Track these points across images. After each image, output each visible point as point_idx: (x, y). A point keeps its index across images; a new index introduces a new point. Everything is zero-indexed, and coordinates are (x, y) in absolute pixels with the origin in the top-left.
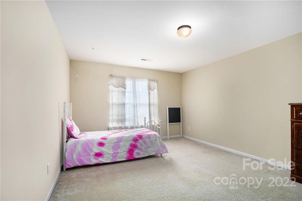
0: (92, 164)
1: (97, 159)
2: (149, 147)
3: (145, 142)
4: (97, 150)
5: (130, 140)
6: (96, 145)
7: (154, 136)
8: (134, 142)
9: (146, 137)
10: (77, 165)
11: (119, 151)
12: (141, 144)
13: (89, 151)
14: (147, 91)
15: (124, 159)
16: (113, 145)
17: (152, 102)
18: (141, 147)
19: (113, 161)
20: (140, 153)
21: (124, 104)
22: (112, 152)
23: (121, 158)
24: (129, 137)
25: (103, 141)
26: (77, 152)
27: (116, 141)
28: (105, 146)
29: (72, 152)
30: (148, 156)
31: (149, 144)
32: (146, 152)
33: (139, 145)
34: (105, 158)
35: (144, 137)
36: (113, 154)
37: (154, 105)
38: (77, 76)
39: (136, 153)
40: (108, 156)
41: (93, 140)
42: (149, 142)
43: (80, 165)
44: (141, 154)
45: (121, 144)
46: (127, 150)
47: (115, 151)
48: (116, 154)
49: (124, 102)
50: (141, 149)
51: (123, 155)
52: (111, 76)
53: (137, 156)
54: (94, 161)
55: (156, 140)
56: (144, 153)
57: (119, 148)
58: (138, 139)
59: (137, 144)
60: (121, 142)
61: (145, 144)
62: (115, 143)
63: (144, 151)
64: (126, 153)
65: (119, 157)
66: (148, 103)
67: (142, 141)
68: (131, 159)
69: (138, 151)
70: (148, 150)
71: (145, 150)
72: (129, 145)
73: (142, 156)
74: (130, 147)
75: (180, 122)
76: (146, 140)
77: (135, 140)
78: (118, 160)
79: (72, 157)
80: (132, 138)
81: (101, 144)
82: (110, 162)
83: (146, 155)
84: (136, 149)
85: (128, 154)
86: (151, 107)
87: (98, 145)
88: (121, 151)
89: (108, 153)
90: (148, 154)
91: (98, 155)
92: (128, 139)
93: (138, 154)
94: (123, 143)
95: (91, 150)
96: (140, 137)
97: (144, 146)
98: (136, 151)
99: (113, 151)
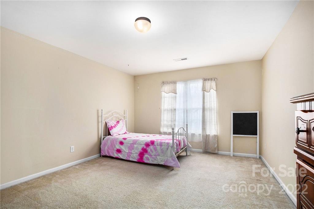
0: (114, 157)
1: (117, 154)
2: (159, 155)
3: (155, 149)
4: (118, 147)
5: (142, 144)
6: (118, 143)
7: (166, 145)
8: (146, 146)
9: (158, 144)
10: (106, 154)
11: (133, 152)
12: (151, 150)
13: (113, 147)
14: (201, 93)
15: (136, 160)
16: (130, 145)
17: (207, 105)
18: (151, 153)
19: (127, 159)
20: (149, 158)
21: (175, 110)
22: (127, 152)
23: (133, 158)
24: (142, 141)
25: (123, 141)
26: (108, 145)
27: (132, 142)
28: (124, 145)
29: (105, 145)
30: (156, 164)
31: (159, 151)
32: (155, 159)
33: (149, 150)
34: (122, 155)
35: (155, 144)
36: (128, 153)
37: (211, 110)
38: (138, 88)
39: (146, 157)
40: (124, 154)
41: (118, 138)
42: (160, 150)
43: (108, 156)
44: (150, 160)
45: (135, 146)
46: (139, 153)
47: (130, 152)
48: (130, 154)
49: (175, 108)
50: (150, 155)
51: (135, 157)
52: (163, 83)
53: (146, 161)
54: (116, 155)
55: (168, 149)
56: (153, 160)
57: (133, 149)
58: (150, 144)
59: (147, 149)
60: (136, 144)
61: (155, 151)
62: (131, 144)
63: (153, 158)
64: (138, 155)
65: (132, 157)
66: (201, 107)
67: (153, 147)
68: (140, 162)
69: (148, 156)
70: (157, 158)
71: (154, 156)
72: (141, 149)
73: (151, 162)
74: (142, 151)
75: (257, 135)
76: (157, 146)
77: (147, 145)
78: (131, 159)
79: (105, 148)
80: (144, 143)
81: (121, 143)
82: (125, 159)
83: (155, 162)
84: (146, 154)
85: (139, 157)
86: (206, 112)
87: (119, 143)
88: (134, 152)
89: (124, 151)
90: (156, 162)
91: (119, 151)
92: (141, 143)
93: (148, 159)
94: (137, 145)
95: (115, 147)
96: (152, 142)
97: (154, 153)
98: (146, 156)
99: (128, 150)
